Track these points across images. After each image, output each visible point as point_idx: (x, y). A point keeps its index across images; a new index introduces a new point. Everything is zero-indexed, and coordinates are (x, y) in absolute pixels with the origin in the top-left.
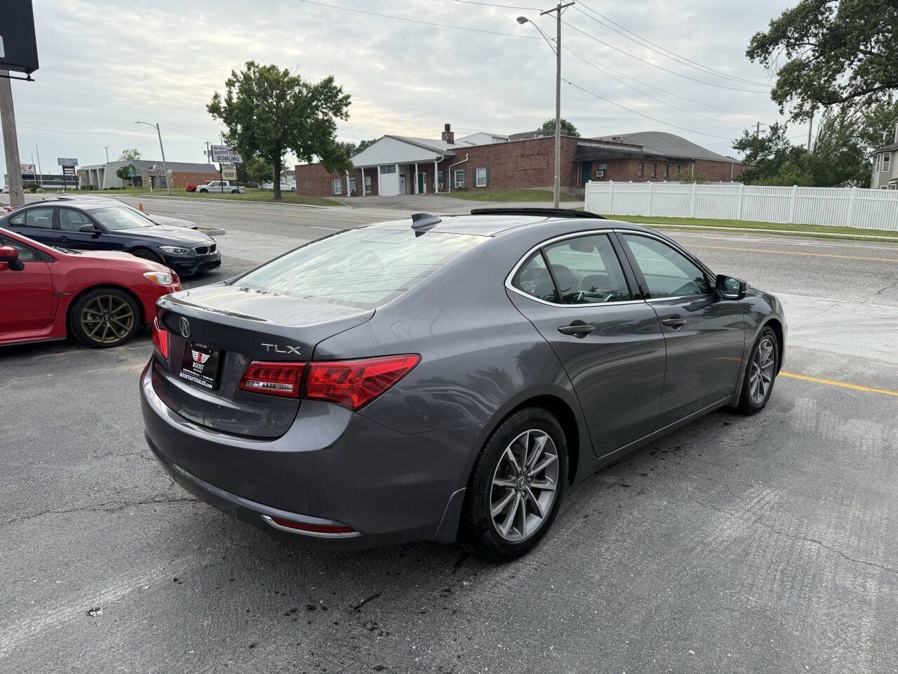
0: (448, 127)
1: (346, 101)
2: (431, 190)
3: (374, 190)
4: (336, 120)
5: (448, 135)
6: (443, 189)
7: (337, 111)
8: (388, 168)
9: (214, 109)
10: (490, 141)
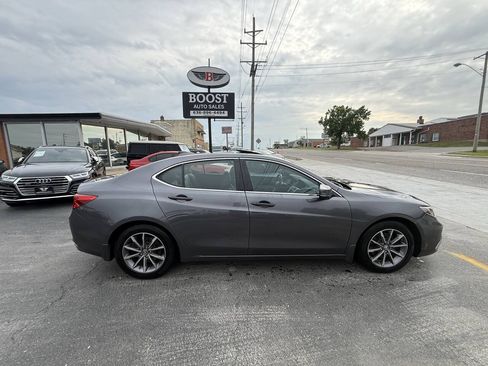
0: (421, 118)
1: (369, 114)
2: (407, 143)
3: (381, 144)
4: (364, 121)
5: (421, 120)
6: (414, 143)
7: (365, 117)
8: (387, 136)
9: (320, 122)
10: (446, 121)
